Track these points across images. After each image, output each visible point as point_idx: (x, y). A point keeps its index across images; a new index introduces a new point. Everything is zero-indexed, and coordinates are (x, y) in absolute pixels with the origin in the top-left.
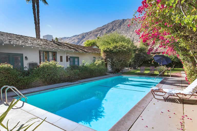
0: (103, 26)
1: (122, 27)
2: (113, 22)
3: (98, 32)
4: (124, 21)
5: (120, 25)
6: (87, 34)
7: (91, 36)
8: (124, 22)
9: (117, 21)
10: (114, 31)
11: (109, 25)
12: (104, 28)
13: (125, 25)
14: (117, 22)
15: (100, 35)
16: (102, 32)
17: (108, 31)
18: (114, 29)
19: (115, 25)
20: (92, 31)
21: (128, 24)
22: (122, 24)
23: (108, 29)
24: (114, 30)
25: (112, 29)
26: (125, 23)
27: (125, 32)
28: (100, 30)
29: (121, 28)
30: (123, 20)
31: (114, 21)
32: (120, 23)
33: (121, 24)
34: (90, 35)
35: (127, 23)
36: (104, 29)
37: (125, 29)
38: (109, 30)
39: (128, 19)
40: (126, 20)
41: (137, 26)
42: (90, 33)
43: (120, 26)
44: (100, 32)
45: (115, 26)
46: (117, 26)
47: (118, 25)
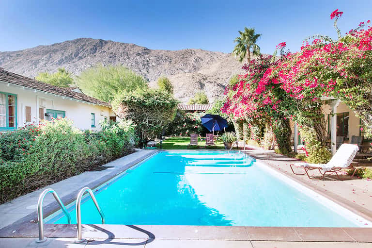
0: (53, 45)
1: (97, 54)
2: (78, 40)
3: (39, 56)
4: (102, 44)
5: (94, 50)
6: (8, 56)
7: (20, 62)
8: (102, 46)
9: (88, 40)
10: (81, 61)
11: (69, 46)
12: (57, 51)
13: (104, 52)
14: (87, 43)
15: (46, 63)
16: (50, 57)
17: (66, 58)
18: (80, 55)
19: (82, 48)
20: (22, 51)
21: (110, 51)
22: (98, 48)
23: (66, 54)
24: (81, 58)
25: (76, 56)
26: (105, 48)
27: (105, 66)
28: (47, 52)
29: (95, 56)
30: (101, 41)
31: (81, 39)
32: (94, 46)
33: (96, 49)
34: (19, 60)
35: (109, 49)
36: (55, 51)
37: (104, 60)
38: (69, 56)
39: (111, 41)
40: (106, 42)
41: (129, 58)
42: (18, 55)
43: (95, 52)
44: (45, 57)
45: (83, 50)
46: (87, 50)
47: (89, 48)
